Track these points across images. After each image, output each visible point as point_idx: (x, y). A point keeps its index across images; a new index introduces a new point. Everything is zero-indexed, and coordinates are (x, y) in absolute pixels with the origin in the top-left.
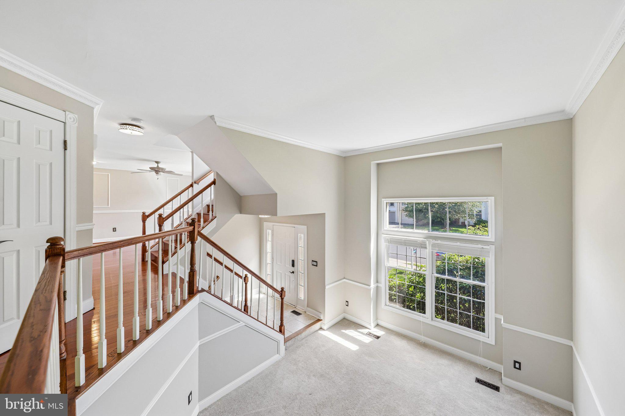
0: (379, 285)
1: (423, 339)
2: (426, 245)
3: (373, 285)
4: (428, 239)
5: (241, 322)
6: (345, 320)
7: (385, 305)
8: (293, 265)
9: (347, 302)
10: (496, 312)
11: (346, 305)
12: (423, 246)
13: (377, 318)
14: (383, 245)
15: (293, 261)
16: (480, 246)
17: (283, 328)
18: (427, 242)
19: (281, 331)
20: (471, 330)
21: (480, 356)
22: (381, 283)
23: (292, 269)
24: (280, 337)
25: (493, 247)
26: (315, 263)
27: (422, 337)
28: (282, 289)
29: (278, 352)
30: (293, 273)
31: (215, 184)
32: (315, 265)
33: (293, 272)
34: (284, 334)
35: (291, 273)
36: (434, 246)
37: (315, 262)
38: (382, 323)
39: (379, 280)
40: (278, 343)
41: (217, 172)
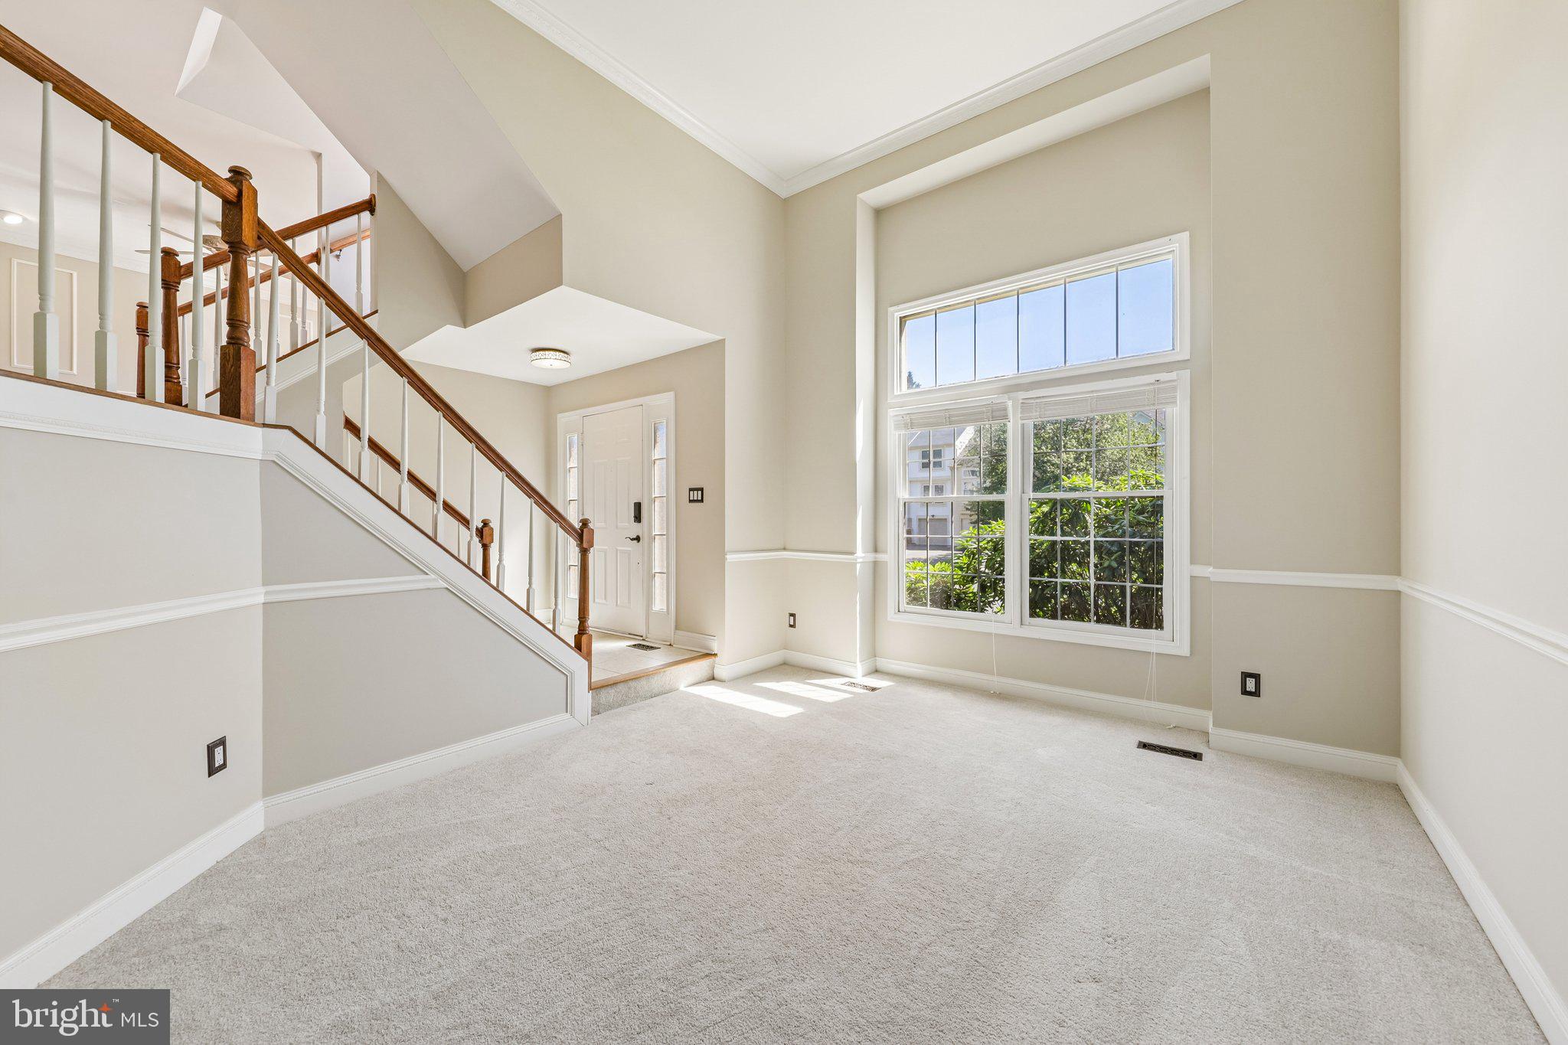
0: (881, 557)
1: (997, 682)
2: (1005, 409)
3: (862, 554)
4: (1012, 395)
5: (433, 576)
6: (786, 667)
7: (897, 611)
8: (638, 518)
9: (792, 615)
10: (1192, 563)
11: (791, 626)
12: (997, 414)
13: (873, 652)
14: (894, 438)
15: (638, 507)
16: (1150, 378)
17: (584, 638)
18: (1010, 404)
19: (578, 647)
20: (1127, 630)
21: (1149, 699)
22: (885, 552)
23: (635, 529)
24: (575, 662)
25: (1186, 374)
26: (697, 496)
27: (996, 679)
28: (585, 523)
29: (568, 707)
30: (639, 541)
31: (372, 211)
32: (697, 501)
33: (638, 539)
34: (588, 657)
35: (632, 539)
36: (1025, 406)
37: (697, 489)
38: (884, 663)
39: (880, 545)
40: (568, 678)
41: (380, 176)
